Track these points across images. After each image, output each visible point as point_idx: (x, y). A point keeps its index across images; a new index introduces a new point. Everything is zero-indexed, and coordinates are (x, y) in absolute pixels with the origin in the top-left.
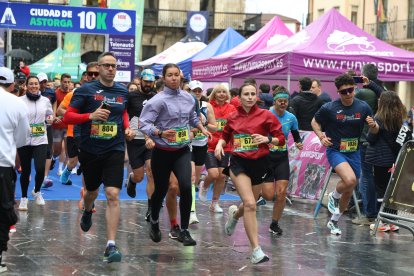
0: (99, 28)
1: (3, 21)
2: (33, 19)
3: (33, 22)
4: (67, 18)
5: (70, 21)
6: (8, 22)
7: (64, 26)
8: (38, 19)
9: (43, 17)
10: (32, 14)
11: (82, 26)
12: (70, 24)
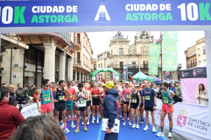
0: (202, 19)
1: (97, 18)
2: (129, 15)
3: (129, 17)
4: (165, 12)
5: (169, 14)
6: (102, 19)
7: (163, 19)
8: (134, 15)
9: (139, 12)
10: (127, 9)
11: (183, 18)
12: (169, 17)
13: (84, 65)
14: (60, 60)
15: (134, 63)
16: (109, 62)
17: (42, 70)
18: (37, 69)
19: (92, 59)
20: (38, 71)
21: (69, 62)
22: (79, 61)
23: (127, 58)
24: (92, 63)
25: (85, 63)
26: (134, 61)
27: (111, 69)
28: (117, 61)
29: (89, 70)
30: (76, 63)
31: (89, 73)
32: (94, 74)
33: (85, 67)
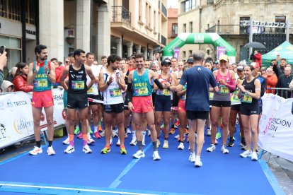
13: (141, 24)
14: (78, 9)
15: (281, 20)
16: (210, 16)
17: (37, 33)
18: (24, 31)
19: (164, 10)
20: (29, 36)
21: (100, 14)
22: (126, 14)
23: (262, 6)
24: (163, 20)
25: (144, 20)
26: (280, 13)
27: (215, 37)
28: (233, 14)
29: (155, 38)
30: (119, 18)
31: (155, 45)
32: (169, 48)
33: (142, 31)
